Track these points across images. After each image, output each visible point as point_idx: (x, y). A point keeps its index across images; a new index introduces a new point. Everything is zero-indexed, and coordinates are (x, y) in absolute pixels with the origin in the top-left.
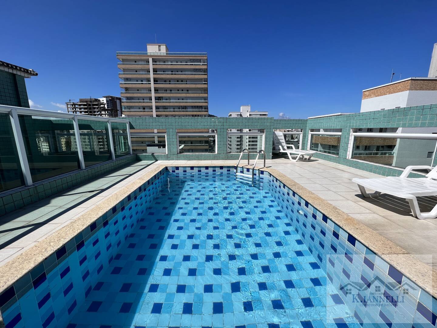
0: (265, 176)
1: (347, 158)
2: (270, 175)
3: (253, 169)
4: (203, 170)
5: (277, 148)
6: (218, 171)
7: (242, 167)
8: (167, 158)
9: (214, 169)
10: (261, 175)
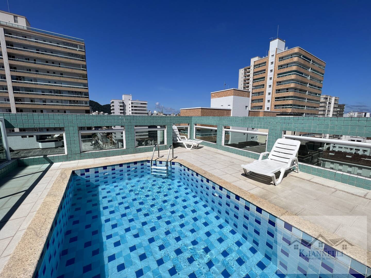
0: (176, 166)
1: (222, 145)
2: (181, 165)
4: (117, 168)
5: (175, 139)
6: (133, 167)
7: (155, 160)
8: (67, 158)
9: (128, 165)
10: (172, 166)
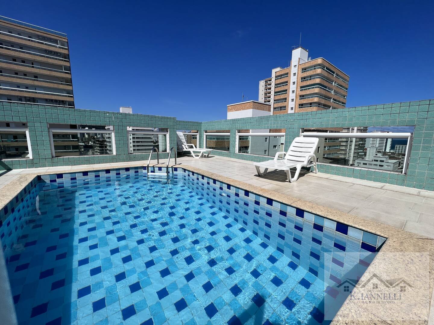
0: (180, 173)
1: (236, 153)
2: (185, 170)
3: (167, 168)
4: (103, 175)
6: (124, 174)
7: (153, 167)
8: (32, 164)
9: (118, 172)
10: (175, 173)
